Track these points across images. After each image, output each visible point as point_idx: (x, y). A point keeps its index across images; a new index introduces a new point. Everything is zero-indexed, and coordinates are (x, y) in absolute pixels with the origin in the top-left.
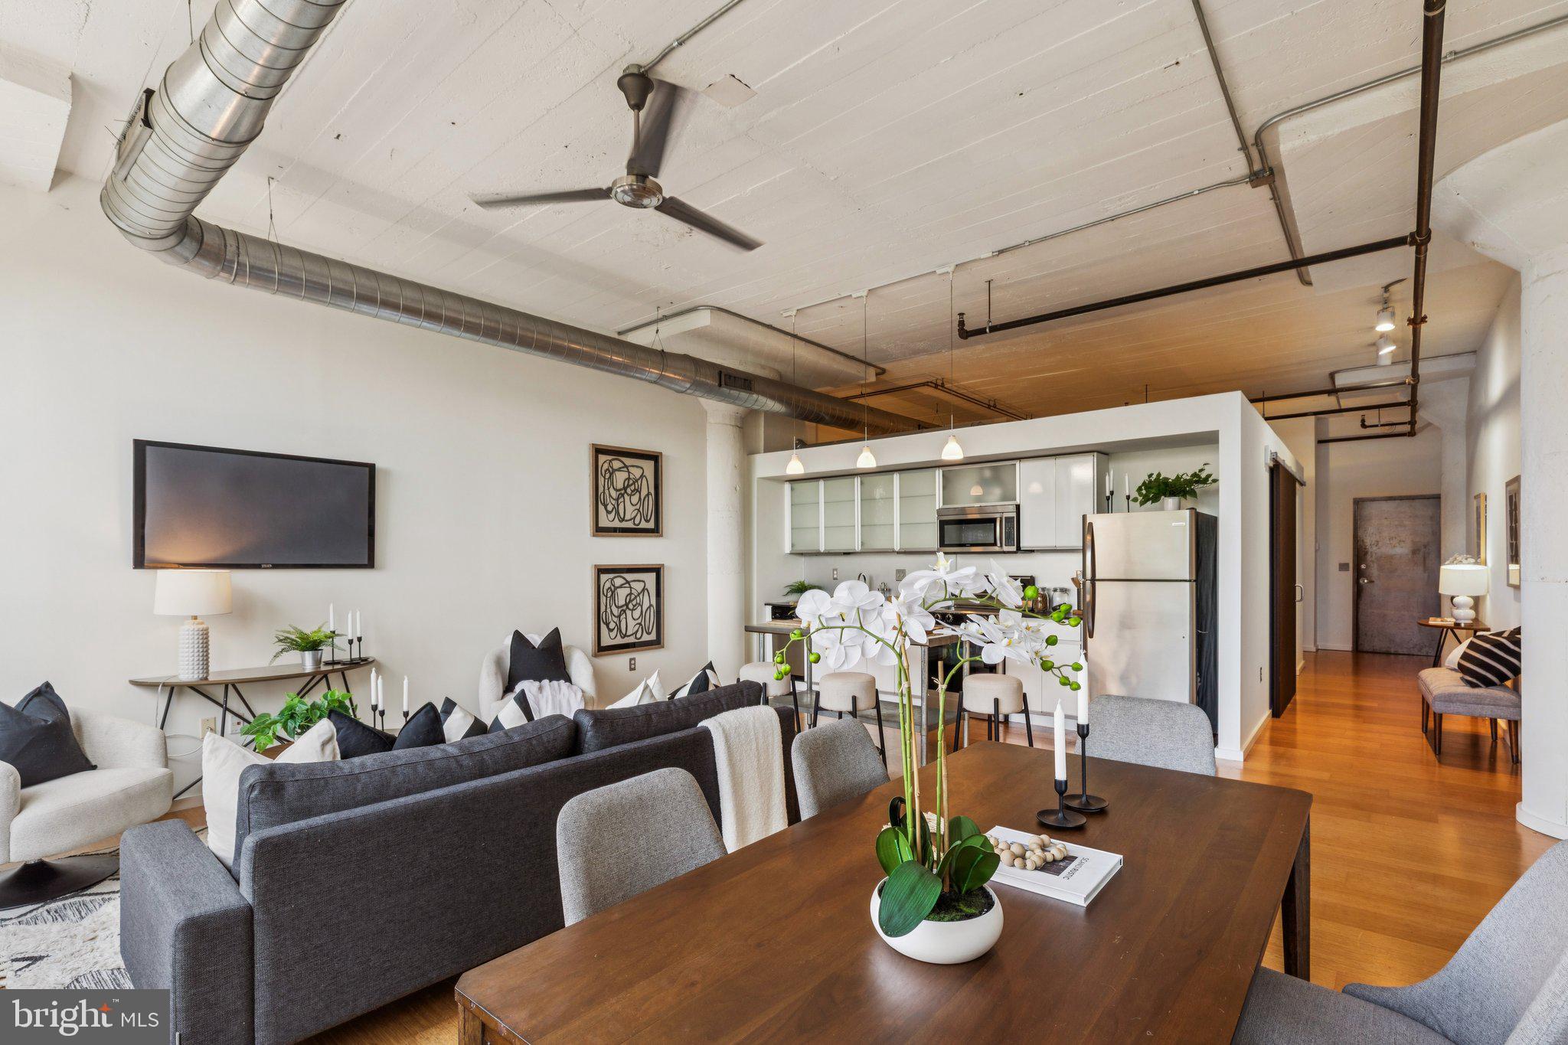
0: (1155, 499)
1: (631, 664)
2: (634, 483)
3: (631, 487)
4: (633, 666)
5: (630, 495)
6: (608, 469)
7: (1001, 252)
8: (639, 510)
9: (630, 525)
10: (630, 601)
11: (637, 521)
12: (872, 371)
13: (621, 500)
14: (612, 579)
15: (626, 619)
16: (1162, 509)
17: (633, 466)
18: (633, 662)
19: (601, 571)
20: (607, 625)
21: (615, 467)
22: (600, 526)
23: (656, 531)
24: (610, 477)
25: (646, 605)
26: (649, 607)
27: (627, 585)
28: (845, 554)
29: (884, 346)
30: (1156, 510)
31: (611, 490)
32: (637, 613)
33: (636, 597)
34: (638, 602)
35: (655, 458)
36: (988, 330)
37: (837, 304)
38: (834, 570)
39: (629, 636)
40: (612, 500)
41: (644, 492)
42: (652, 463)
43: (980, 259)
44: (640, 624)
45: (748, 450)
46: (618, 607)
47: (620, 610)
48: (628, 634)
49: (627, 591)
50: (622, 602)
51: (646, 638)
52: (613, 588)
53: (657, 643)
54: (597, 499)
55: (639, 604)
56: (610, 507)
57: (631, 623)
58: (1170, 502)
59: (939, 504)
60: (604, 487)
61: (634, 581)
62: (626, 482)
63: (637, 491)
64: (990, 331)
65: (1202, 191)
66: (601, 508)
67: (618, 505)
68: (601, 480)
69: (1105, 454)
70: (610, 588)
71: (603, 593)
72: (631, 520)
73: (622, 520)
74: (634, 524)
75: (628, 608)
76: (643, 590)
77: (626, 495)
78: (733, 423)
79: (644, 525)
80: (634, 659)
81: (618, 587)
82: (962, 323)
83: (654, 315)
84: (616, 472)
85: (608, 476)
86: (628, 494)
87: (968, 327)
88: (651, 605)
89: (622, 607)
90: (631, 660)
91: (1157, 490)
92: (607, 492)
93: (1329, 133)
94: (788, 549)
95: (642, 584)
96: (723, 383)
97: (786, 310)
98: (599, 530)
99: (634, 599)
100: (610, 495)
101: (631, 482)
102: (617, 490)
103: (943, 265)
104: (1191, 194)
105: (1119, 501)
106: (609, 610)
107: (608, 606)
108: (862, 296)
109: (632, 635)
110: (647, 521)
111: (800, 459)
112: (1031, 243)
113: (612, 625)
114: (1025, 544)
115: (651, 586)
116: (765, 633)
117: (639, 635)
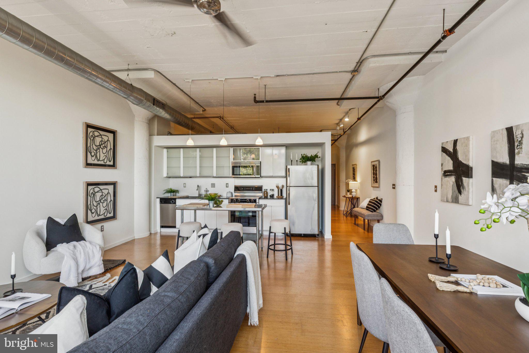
0: (305, 162)
1: (101, 229)
2: (104, 143)
3: (103, 145)
4: (102, 229)
5: (102, 149)
6: (92, 136)
7: (278, 76)
8: (106, 156)
9: (102, 163)
10: (102, 199)
11: (105, 161)
12: (202, 109)
13: (98, 151)
14: (94, 188)
15: (100, 207)
16: (307, 165)
17: (104, 135)
18: (102, 227)
19: (89, 184)
20: (91, 210)
21: (96, 135)
22: (88, 162)
23: (114, 166)
24: (93, 139)
25: (109, 200)
26: (110, 201)
27: (101, 191)
28: (190, 177)
29: (212, 101)
30: (305, 165)
31: (94, 145)
32: (105, 204)
33: (104, 197)
34: (106, 199)
35: (114, 133)
36: (265, 101)
37: (208, 81)
38: (184, 184)
39: (101, 215)
40: (94, 150)
41: (109, 148)
42: (112, 135)
43: (270, 77)
44: (106, 209)
45: (151, 135)
46: (96, 202)
47: (97, 203)
48: (101, 214)
49: (101, 194)
50: (98, 199)
51: (109, 215)
52: (94, 193)
53: (114, 217)
54: (87, 150)
55: (106, 200)
56: (93, 154)
57: (102, 209)
58: (309, 163)
59: (232, 160)
60: (90, 144)
61: (104, 189)
62: (101, 142)
63: (106, 147)
64: (266, 102)
65: (340, 72)
66: (89, 154)
67: (97, 153)
68: (89, 140)
69: (288, 146)
70: (92, 193)
71: (89, 195)
72: (102, 160)
73: (99, 160)
74: (104, 162)
75: (101, 202)
76: (108, 193)
77: (100, 149)
78: (146, 122)
79: (108, 163)
80: (103, 226)
81: (96, 192)
82: (255, 98)
83: (126, 67)
84: (96, 137)
85: (92, 138)
86: (101, 148)
87: (257, 99)
88: (111, 200)
89: (98, 201)
90: (102, 226)
91: (305, 159)
92: (91, 146)
93: (381, 65)
94: (165, 175)
95: (107, 191)
96: (155, 104)
97: (187, 79)
98: (88, 165)
99: (103, 198)
100: (93, 148)
101: (103, 143)
102: (96, 146)
103: (257, 76)
104: (337, 72)
105: (294, 162)
106: (92, 204)
107: (92, 202)
108: (222, 80)
109: (103, 214)
110: (110, 161)
111: (192, 139)
112: (288, 75)
113: (93, 211)
114: (263, 174)
115: (111, 191)
116: (183, 210)
117: (105, 215)
